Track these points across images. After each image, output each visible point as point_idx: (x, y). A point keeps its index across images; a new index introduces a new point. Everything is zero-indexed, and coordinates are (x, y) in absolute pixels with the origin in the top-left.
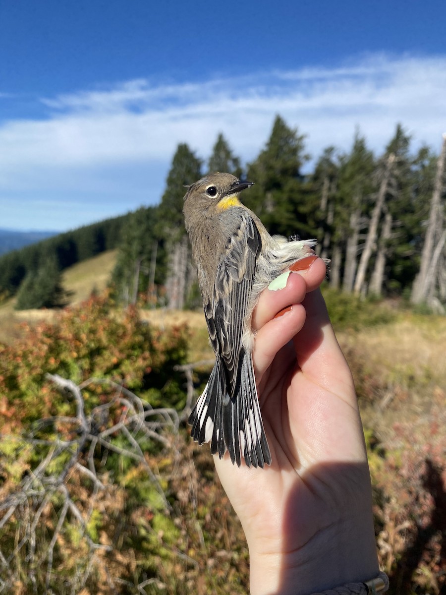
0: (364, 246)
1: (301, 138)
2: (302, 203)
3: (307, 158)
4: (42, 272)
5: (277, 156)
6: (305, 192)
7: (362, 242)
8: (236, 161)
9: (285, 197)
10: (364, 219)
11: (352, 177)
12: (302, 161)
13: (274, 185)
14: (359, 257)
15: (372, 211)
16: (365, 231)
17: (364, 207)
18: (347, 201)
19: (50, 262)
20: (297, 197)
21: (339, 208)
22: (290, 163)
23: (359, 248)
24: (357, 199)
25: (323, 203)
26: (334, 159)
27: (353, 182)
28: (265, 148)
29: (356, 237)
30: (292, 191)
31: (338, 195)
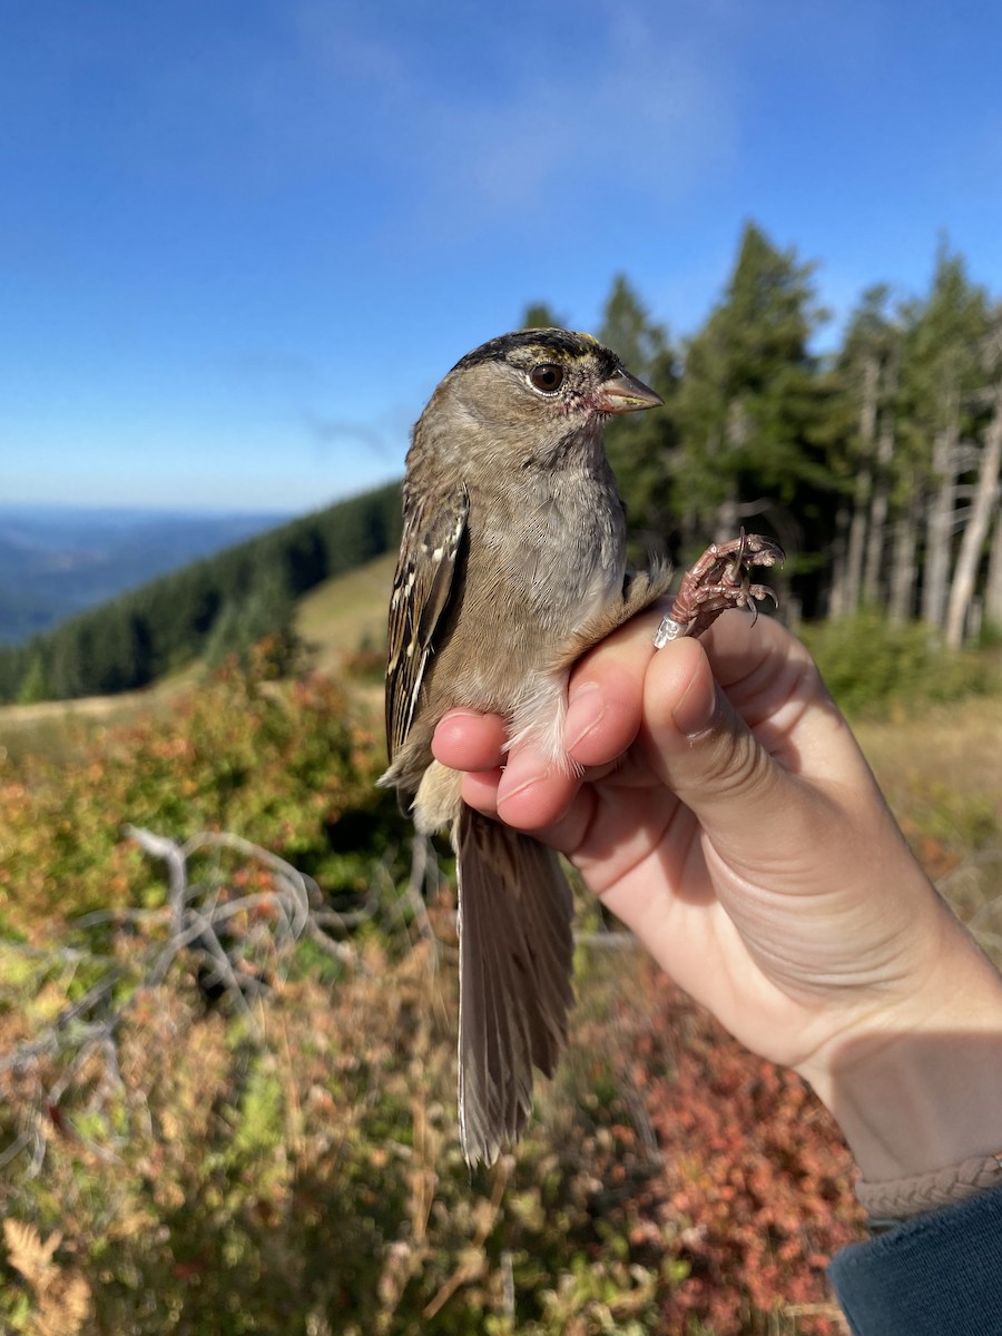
0: (968, 512)
1: (807, 271)
2: (814, 420)
3: (824, 316)
4: (254, 604)
5: (751, 315)
6: (822, 396)
7: (962, 504)
8: (657, 336)
9: (773, 407)
10: (968, 450)
11: (933, 352)
12: (811, 324)
13: (747, 381)
14: (957, 537)
15: (986, 430)
16: (967, 478)
17: (966, 420)
18: (922, 411)
19: (270, 581)
20: (802, 407)
21: (905, 427)
22: (783, 331)
23: (956, 516)
24: (948, 401)
25: (867, 417)
26: (889, 313)
27: (937, 363)
28: (725, 302)
29: (948, 493)
30: (791, 393)
31: (903, 396)
